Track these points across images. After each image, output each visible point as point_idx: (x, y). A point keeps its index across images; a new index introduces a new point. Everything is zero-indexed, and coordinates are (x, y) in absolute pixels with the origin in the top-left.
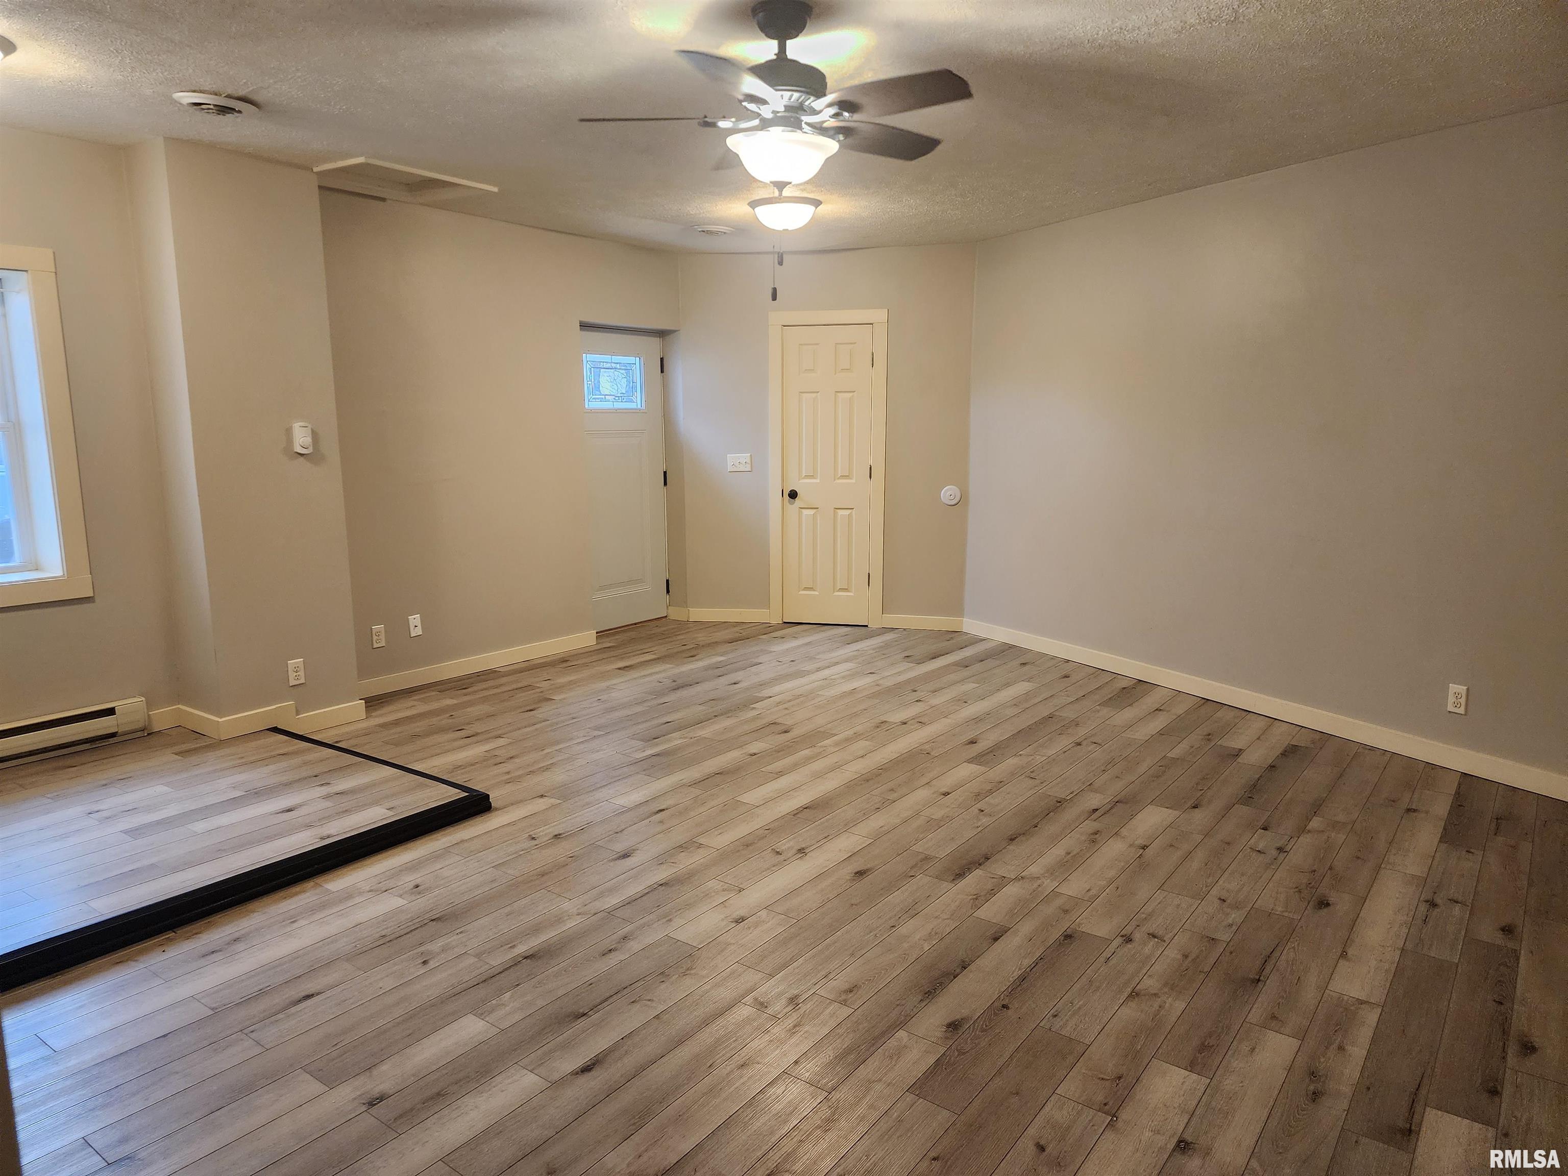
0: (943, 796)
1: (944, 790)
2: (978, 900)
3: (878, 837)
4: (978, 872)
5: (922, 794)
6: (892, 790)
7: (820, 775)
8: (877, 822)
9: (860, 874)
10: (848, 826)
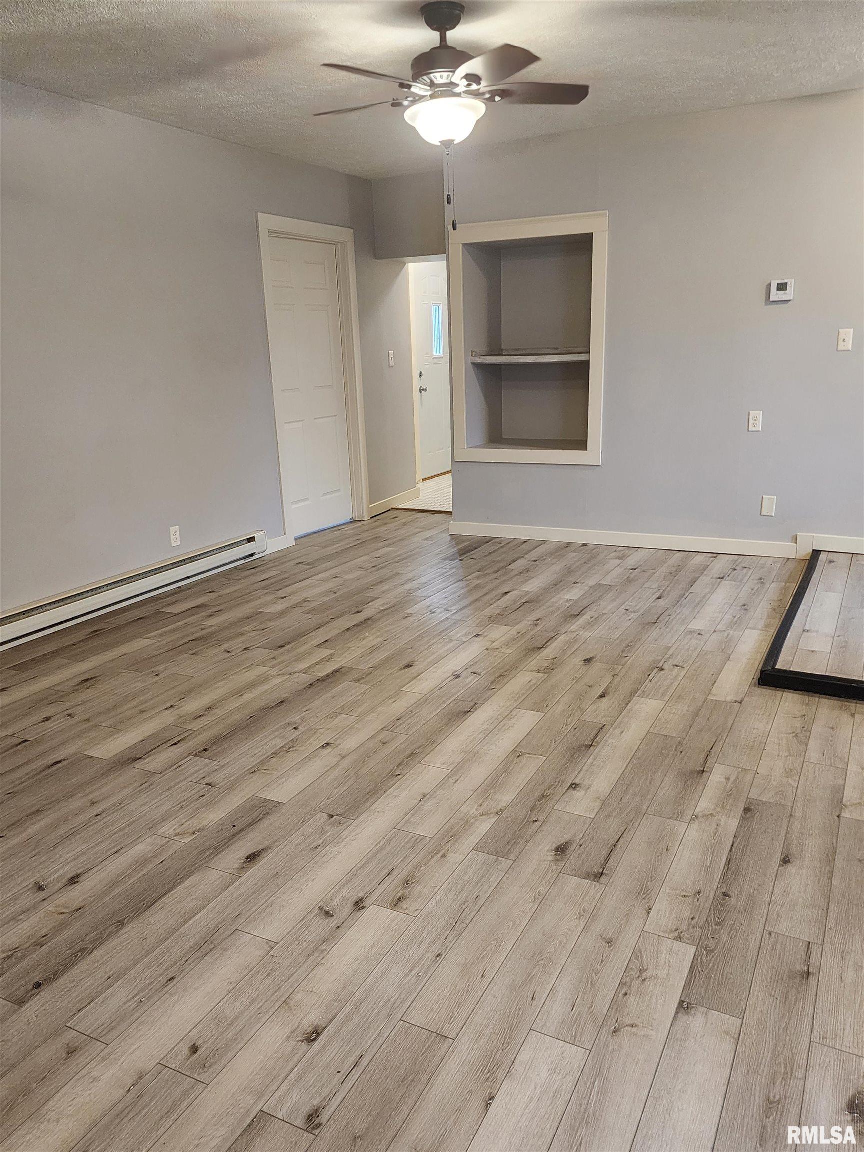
0: (330, 742)
1: (328, 750)
2: (329, 659)
3: (398, 694)
4: (321, 675)
5: (351, 743)
6: (384, 744)
7: (471, 756)
8: (399, 706)
9: (409, 666)
10: (425, 701)
